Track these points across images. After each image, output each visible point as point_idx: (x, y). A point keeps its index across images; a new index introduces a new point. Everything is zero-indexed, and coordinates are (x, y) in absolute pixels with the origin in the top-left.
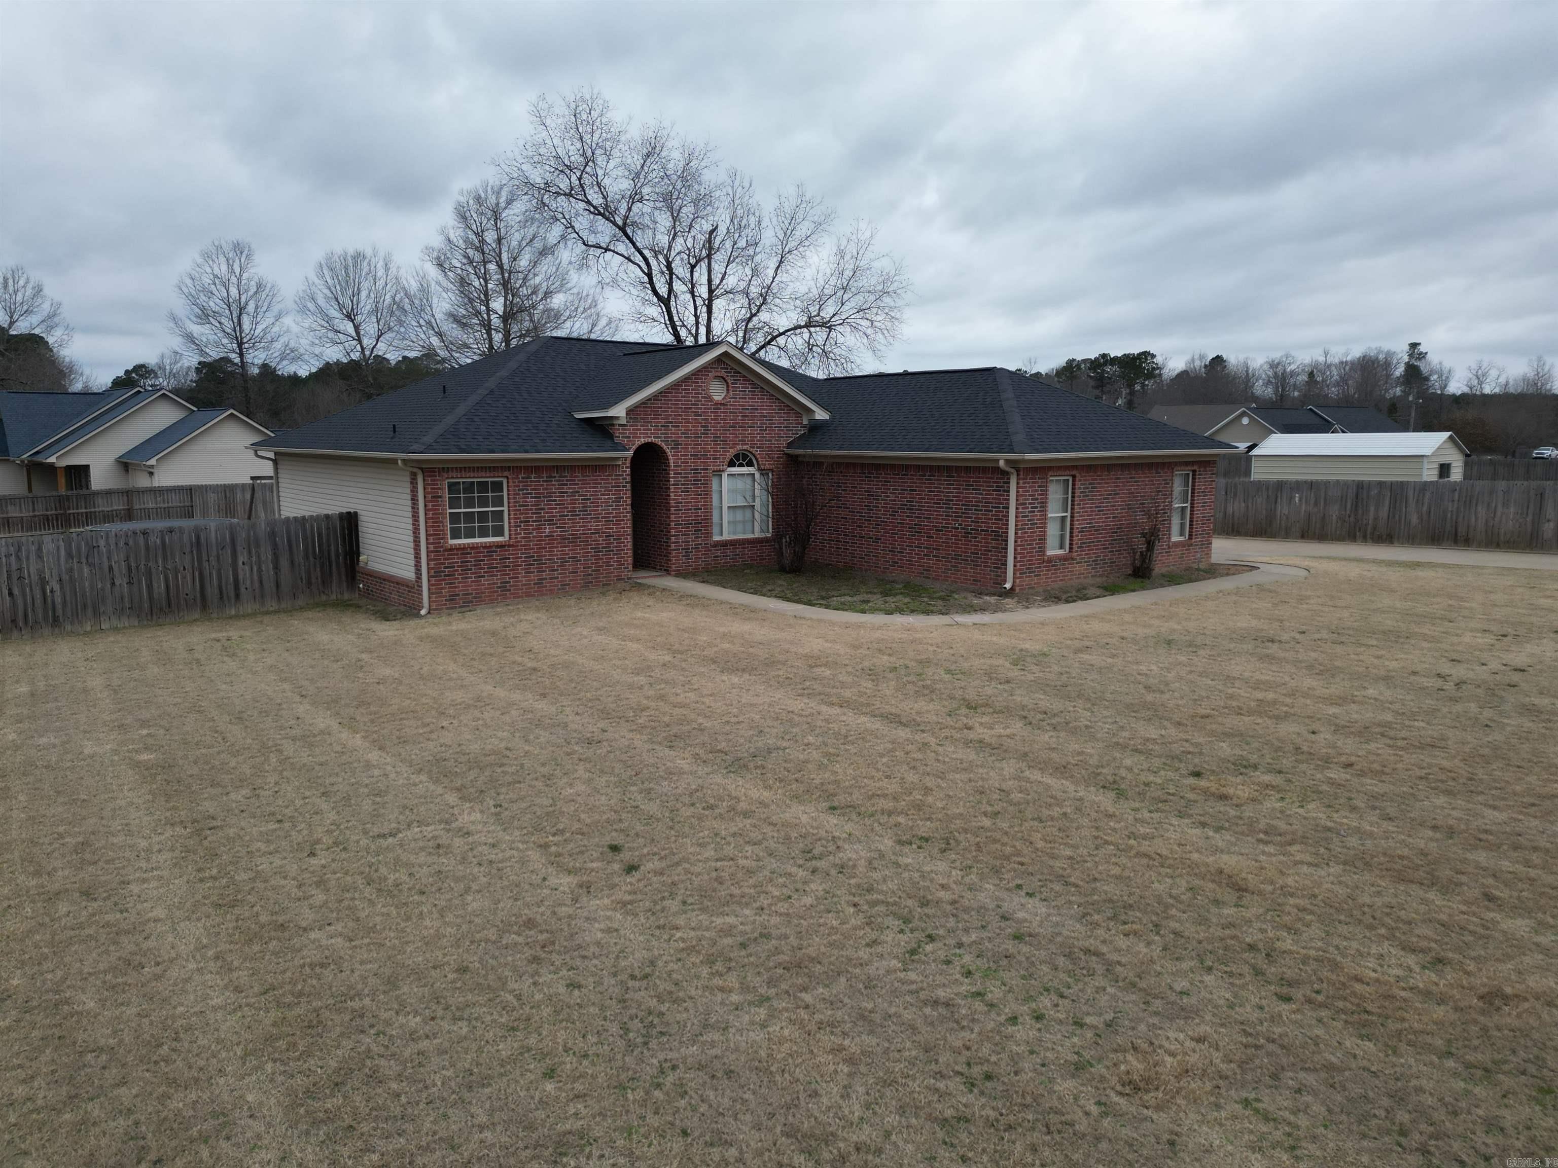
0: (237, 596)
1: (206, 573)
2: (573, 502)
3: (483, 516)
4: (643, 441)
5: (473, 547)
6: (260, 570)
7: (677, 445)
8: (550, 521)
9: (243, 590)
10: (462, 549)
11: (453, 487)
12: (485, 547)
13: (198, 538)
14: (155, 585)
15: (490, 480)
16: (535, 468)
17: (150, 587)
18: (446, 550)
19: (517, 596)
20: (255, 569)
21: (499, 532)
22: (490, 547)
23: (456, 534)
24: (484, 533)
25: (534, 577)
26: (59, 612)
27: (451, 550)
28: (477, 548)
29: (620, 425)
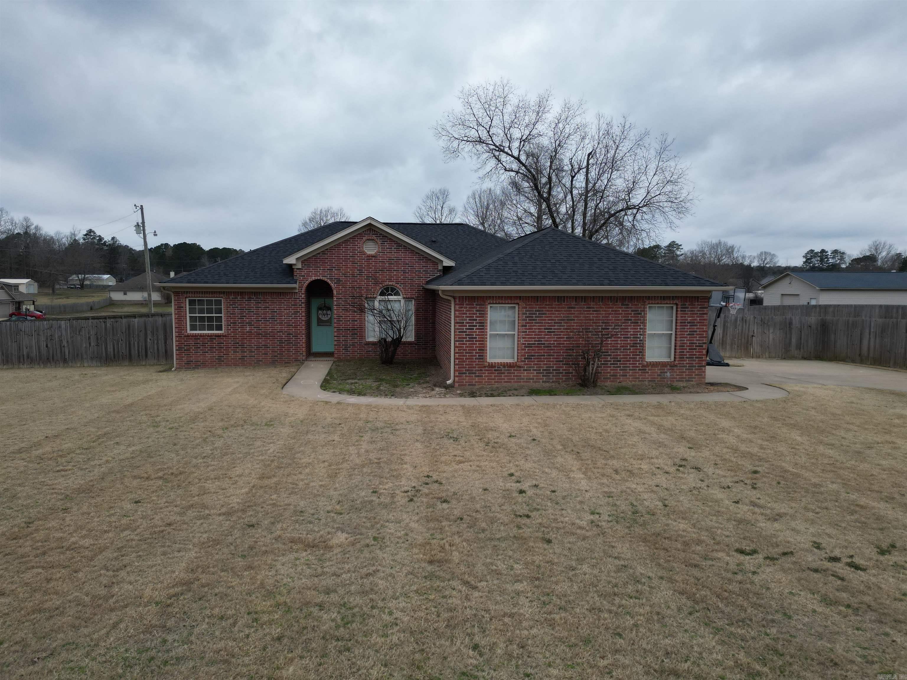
0: (146, 356)
1: (132, 343)
2: (265, 314)
3: (210, 319)
4: (314, 278)
5: (201, 336)
6: (158, 343)
7: (338, 281)
8: (250, 324)
9: (149, 353)
10: (195, 336)
11: (192, 303)
12: (208, 336)
13: (129, 326)
14: (108, 347)
15: (214, 299)
16: (241, 293)
17: (106, 348)
18: (185, 336)
19: (228, 365)
20: (156, 342)
21: (219, 328)
22: (211, 336)
23: (193, 328)
24: (210, 328)
25: (239, 355)
26: (67, 357)
27: (188, 336)
28: (203, 336)
29: (298, 269)
